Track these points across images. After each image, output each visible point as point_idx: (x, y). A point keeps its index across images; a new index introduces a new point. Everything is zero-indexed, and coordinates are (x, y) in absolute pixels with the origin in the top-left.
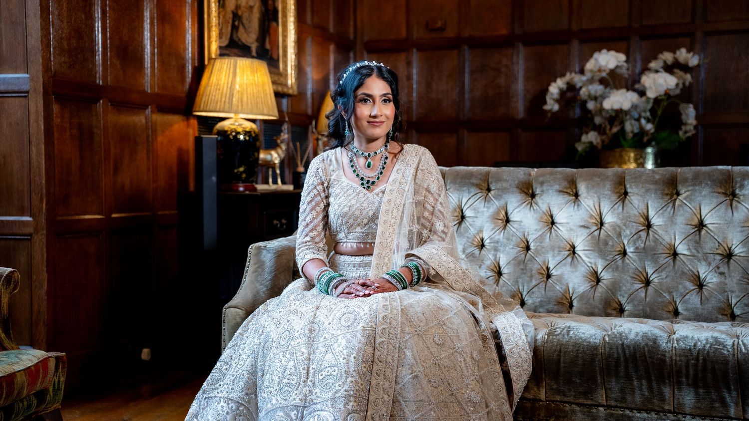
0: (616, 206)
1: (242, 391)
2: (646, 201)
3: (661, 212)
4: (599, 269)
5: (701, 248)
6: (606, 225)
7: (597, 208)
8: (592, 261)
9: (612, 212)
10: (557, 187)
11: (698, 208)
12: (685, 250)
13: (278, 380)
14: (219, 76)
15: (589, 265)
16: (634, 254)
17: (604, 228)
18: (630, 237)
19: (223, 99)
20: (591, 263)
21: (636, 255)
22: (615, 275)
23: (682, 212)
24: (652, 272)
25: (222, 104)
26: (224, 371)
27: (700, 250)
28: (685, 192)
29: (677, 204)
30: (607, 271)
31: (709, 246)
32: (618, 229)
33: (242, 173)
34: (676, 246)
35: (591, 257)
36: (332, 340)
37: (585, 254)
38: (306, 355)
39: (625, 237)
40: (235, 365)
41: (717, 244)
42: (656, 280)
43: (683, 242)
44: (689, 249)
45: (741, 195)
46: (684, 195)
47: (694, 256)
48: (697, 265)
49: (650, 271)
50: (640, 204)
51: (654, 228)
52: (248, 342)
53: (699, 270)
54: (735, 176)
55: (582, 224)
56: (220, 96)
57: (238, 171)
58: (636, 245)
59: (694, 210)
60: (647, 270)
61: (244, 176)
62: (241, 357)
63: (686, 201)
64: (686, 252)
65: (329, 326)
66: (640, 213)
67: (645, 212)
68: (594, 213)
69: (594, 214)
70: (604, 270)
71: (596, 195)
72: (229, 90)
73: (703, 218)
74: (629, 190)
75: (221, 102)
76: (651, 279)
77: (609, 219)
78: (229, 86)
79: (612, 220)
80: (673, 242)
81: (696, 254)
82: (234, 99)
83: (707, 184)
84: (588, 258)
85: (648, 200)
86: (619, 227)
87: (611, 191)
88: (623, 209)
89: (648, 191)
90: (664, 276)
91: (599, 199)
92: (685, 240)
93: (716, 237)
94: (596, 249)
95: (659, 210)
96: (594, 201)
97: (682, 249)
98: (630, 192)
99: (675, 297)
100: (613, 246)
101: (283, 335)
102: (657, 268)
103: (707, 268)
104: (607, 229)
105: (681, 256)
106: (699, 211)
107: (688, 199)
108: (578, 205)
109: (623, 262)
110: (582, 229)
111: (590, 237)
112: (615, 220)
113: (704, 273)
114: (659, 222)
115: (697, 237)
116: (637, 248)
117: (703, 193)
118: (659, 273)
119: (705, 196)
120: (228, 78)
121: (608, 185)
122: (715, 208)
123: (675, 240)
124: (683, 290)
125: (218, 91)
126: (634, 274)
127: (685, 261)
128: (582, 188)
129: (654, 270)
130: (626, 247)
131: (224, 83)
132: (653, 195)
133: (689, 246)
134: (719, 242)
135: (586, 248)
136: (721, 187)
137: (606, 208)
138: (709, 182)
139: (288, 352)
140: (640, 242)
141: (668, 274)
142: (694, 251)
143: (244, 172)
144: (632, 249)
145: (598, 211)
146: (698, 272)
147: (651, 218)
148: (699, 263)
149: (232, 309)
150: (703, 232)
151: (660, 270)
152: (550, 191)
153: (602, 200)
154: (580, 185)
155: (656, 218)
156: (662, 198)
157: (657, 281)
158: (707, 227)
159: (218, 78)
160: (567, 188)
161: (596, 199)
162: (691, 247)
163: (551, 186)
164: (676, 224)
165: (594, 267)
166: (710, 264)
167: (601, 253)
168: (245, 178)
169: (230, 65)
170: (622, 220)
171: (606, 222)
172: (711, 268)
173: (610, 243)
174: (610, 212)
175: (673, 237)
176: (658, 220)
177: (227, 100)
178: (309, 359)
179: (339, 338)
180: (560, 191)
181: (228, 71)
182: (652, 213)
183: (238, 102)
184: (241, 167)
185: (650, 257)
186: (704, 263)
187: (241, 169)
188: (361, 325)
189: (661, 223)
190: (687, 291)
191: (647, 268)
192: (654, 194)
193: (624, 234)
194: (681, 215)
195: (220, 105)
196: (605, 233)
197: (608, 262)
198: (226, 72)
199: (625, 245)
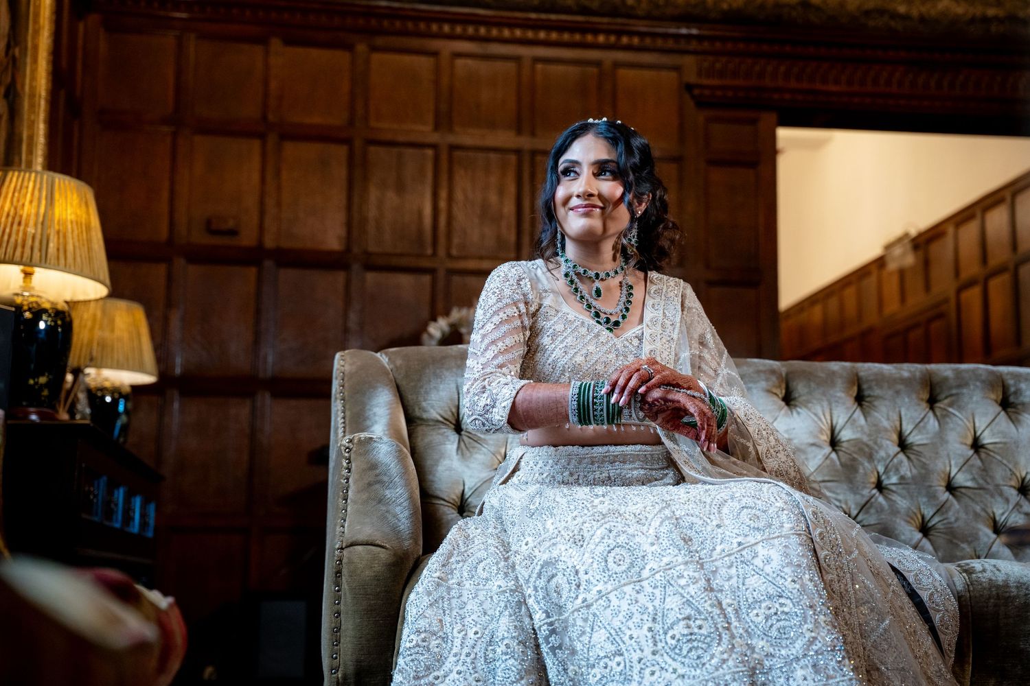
0: (856, 415)
1: (522, 678)
2: (897, 409)
3: (922, 424)
4: (852, 510)
5: (991, 477)
6: (844, 445)
7: (828, 417)
8: (841, 497)
9: (852, 424)
10: (763, 384)
11: (971, 420)
12: (968, 480)
13: (649, 635)
14: (18, 201)
15: (838, 504)
16: (900, 486)
17: (843, 449)
18: (888, 461)
19: (29, 242)
20: (839, 501)
21: (904, 488)
22: (882, 519)
23: (951, 425)
24: (931, 514)
25: (27, 251)
26: (436, 650)
27: (989, 480)
28: (946, 398)
29: (938, 414)
30: (867, 512)
31: (999, 474)
32: (867, 449)
33: (42, 387)
34: (952, 475)
35: (838, 491)
36: (744, 553)
37: (826, 488)
38: (703, 583)
39: (879, 461)
40: (461, 635)
41: (1009, 473)
42: (940, 526)
43: (963, 469)
44: (974, 479)
45: (1019, 404)
46: (946, 401)
47: (981, 488)
48: (991, 503)
49: (928, 512)
50: (891, 413)
51: (914, 450)
52: (465, 593)
53: (995, 510)
54: (1005, 377)
55: (811, 441)
56: (21, 234)
57: (36, 383)
58: (900, 473)
59: (967, 423)
60: (922, 510)
61: (46, 393)
62: (466, 620)
63: (954, 409)
64: (969, 484)
65: (720, 531)
66: (892, 427)
67: (898, 424)
68: (824, 425)
69: (824, 427)
70: (863, 511)
71: (824, 398)
72: (39, 226)
73: (978, 434)
74: (866, 393)
75: (23, 246)
76: (930, 524)
77: (846, 435)
78: (41, 219)
79: (853, 437)
80: (948, 469)
81: (985, 485)
82: (51, 245)
83: (977, 386)
84: (834, 492)
85: (900, 407)
86: (868, 446)
87: (843, 392)
88: (866, 420)
89: (898, 392)
90: (953, 519)
91: (830, 404)
92: (966, 466)
93: (1005, 462)
94: (843, 478)
95: (920, 422)
96: (822, 407)
97: (962, 479)
98: (869, 396)
99: (978, 549)
100: (866, 474)
101: (612, 554)
102: (938, 508)
103: (1006, 507)
104: (847, 448)
105: (963, 490)
106: (972, 424)
107: (955, 407)
108: (798, 413)
109: (886, 498)
110: (814, 448)
111: (828, 462)
112: (858, 435)
113: (1003, 514)
114: (922, 439)
115: (978, 463)
116: (902, 478)
117: (975, 399)
118: (943, 514)
119: (977, 402)
120: (39, 206)
121: (839, 383)
122: (993, 420)
123: (950, 466)
124: (986, 539)
125: (15, 227)
126: (908, 516)
127: (972, 496)
128: (800, 388)
129: (935, 510)
130: (883, 477)
131: (29, 216)
132: (907, 400)
133: (972, 474)
134: (1010, 470)
135: (826, 478)
136: (993, 392)
137: (840, 419)
138: (978, 384)
139: (644, 583)
140: (904, 469)
141: (956, 515)
142: (981, 481)
143: (46, 385)
144: (894, 480)
145: (829, 422)
146: (994, 513)
147: (908, 432)
148: (993, 500)
149: (360, 548)
150: (983, 455)
151: (944, 510)
152: (755, 391)
153: (833, 405)
154: (795, 383)
155: (917, 435)
156: (919, 405)
157: (942, 527)
158: (986, 448)
159: (15, 203)
160: (777, 387)
161: (825, 404)
162: (976, 477)
163: (755, 382)
164: (947, 442)
165: (844, 506)
166: (1007, 501)
167: (851, 486)
168: (46, 397)
169: (41, 183)
170: (870, 435)
171: (844, 439)
172: (1011, 507)
173: (861, 471)
174: (848, 424)
175: (947, 462)
176: (919, 437)
177: (37, 244)
178: (712, 590)
179: (759, 548)
180: (769, 391)
181: (36, 193)
182: (907, 428)
183: (58, 250)
184: (43, 375)
185: (924, 492)
186: (999, 499)
187: (43, 380)
188: (787, 526)
189: (925, 442)
190: (992, 541)
191: (922, 507)
192: (908, 397)
193: (878, 457)
194: (952, 429)
195: (23, 253)
196: (848, 456)
197: (865, 499)
198: (33, 194)
199: (881, 474)
